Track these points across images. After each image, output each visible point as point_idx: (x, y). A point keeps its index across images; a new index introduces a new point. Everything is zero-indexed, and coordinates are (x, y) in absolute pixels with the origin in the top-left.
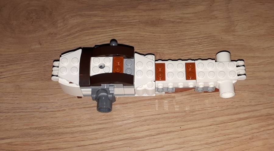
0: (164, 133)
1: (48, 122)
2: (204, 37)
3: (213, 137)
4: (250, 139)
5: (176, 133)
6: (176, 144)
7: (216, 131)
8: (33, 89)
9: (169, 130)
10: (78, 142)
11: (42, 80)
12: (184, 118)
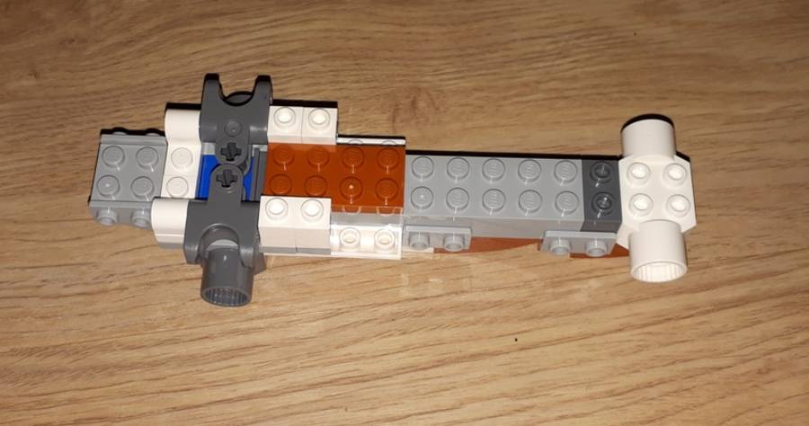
0: (458, 360)
1: (71, 330)
2: (574, 32)
3: (634, 369)
4: (760, 372)
5: (502, 359)
6: (504, 395)
7: (640, 349)
8: (15, 222)
9: (475, 348)
10: (171, 395)
11: (46, 191)
12: (525, 307)
